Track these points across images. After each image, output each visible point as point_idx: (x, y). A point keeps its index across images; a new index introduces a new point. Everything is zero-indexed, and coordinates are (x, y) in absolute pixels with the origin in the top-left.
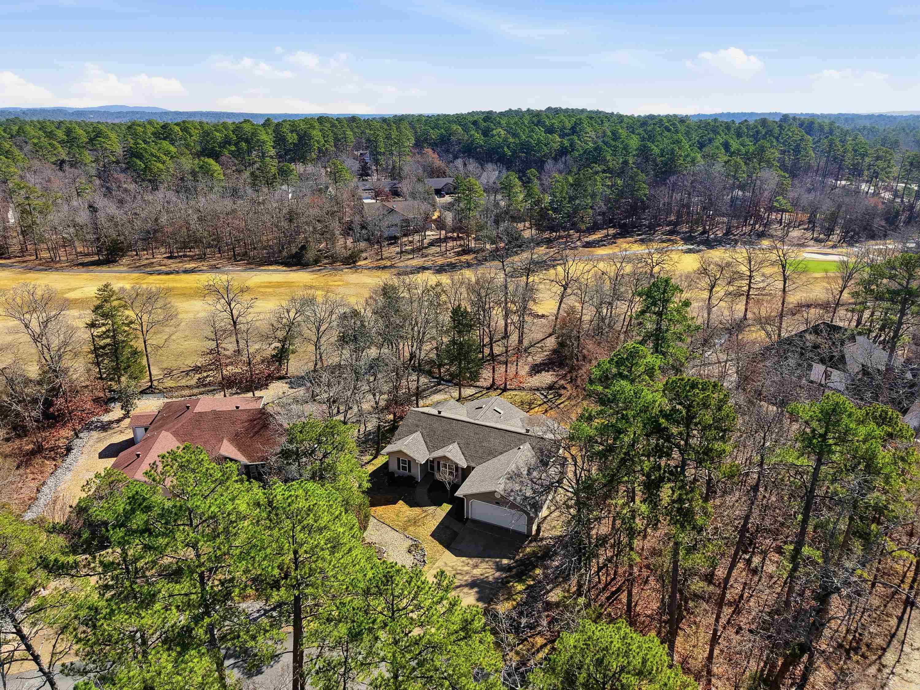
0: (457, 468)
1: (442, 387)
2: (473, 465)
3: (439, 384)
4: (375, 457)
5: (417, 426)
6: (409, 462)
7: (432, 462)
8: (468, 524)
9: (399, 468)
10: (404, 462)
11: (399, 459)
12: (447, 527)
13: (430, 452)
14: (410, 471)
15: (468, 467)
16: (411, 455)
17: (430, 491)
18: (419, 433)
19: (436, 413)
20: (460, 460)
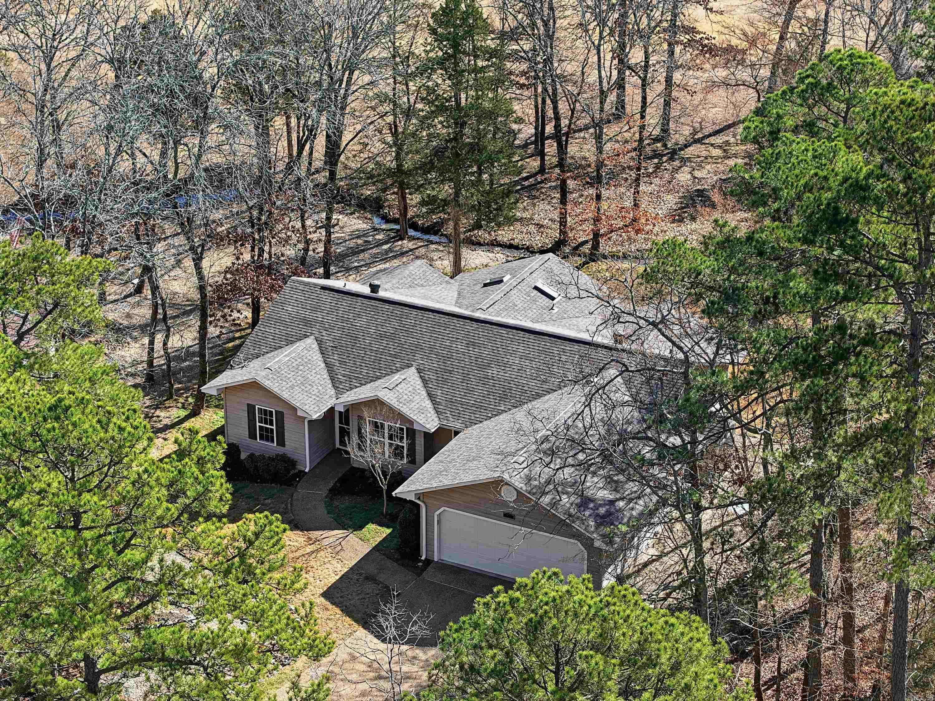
0: (412, 433)
1: (407, 244)
2: (457, 425)
3: (400, 236)
4: (194, 413)
5: (307, 322)
6: (279, 415)
7: (345, 417)
8: (429, 575)
9: (252, 436)
10: (266, 415)
11: (251, 409)
12: (370, 578)
13: (339, 391)
14: (281, 442)
15: (440, 430)
16: (285, 395)
17: (334, 492)
18: (310, 341)
19: (366, 290)
20: (421, 411)
